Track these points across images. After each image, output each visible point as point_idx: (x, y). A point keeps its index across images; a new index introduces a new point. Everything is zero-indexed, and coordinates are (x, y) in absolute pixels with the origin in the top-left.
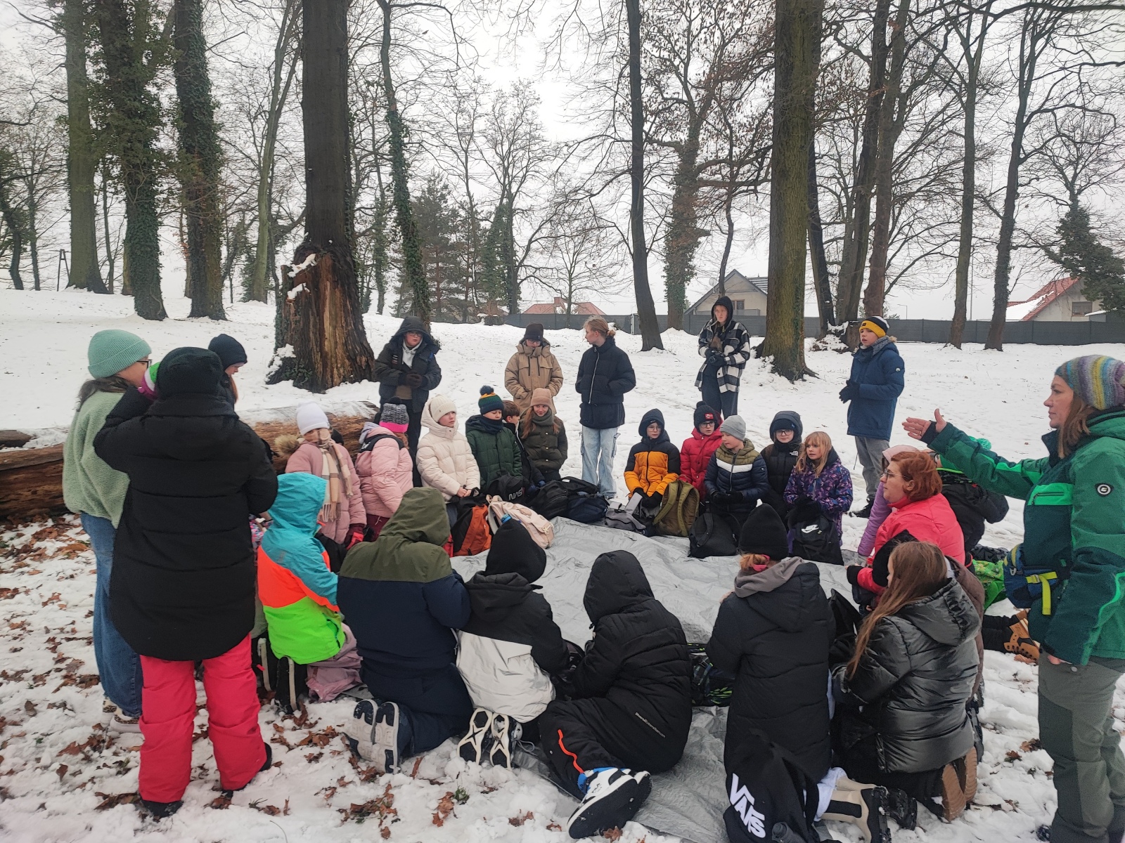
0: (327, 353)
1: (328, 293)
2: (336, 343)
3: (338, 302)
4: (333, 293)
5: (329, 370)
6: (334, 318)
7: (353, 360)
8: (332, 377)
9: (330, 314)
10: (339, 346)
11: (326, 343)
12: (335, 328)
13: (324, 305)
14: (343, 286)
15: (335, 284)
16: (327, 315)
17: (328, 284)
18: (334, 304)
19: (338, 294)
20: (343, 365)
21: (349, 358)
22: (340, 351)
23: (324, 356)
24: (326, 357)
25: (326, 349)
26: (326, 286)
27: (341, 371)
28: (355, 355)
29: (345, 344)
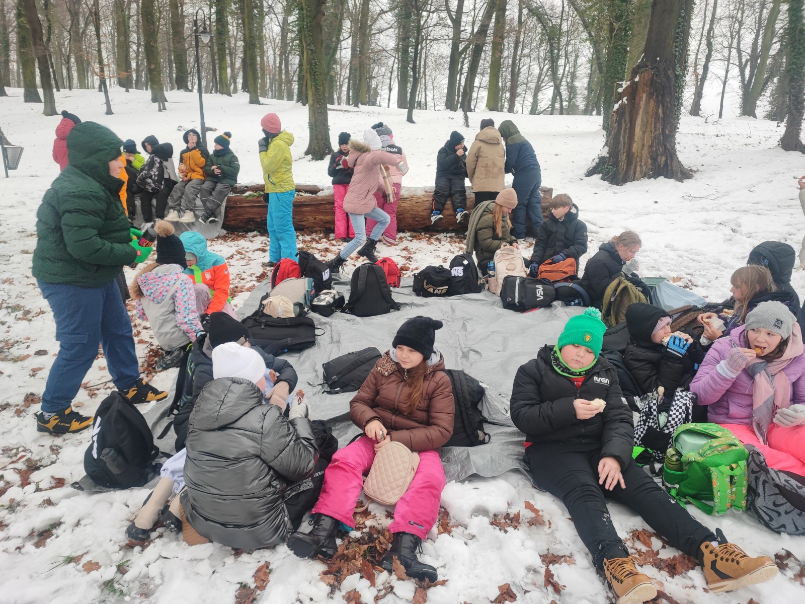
0: (633, 154)
1: (642, 103)
2: (643, 145)
3: (650, 110)
4: (647, 102)
5: (633, 167)
6: (645, 125)
7: (654, 159)
8: (635, 173)
9: (642, 121)
10: (646, 148)
11: (635, 145)
12: (644, 132)
13: (637, 113)
14: (657, 96)
15: (650, 96)
16: (639, 122)
17: (645, 95)
18: (646, 112)
19: (652, 103)
20: (646, 164)
21: (652, 158)
22: (645, 152)
23: (630, 155)
24: (632, 156)
25: (634, 150)
26: (641, 98)
27: (644, 168)
28: (657, 156)
29: (651, 147)
